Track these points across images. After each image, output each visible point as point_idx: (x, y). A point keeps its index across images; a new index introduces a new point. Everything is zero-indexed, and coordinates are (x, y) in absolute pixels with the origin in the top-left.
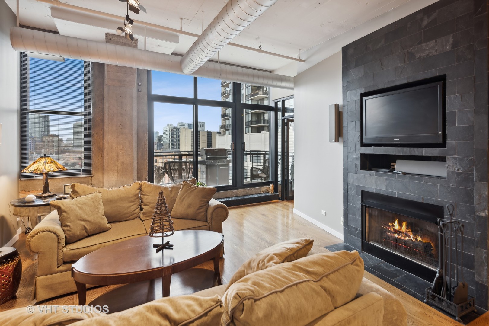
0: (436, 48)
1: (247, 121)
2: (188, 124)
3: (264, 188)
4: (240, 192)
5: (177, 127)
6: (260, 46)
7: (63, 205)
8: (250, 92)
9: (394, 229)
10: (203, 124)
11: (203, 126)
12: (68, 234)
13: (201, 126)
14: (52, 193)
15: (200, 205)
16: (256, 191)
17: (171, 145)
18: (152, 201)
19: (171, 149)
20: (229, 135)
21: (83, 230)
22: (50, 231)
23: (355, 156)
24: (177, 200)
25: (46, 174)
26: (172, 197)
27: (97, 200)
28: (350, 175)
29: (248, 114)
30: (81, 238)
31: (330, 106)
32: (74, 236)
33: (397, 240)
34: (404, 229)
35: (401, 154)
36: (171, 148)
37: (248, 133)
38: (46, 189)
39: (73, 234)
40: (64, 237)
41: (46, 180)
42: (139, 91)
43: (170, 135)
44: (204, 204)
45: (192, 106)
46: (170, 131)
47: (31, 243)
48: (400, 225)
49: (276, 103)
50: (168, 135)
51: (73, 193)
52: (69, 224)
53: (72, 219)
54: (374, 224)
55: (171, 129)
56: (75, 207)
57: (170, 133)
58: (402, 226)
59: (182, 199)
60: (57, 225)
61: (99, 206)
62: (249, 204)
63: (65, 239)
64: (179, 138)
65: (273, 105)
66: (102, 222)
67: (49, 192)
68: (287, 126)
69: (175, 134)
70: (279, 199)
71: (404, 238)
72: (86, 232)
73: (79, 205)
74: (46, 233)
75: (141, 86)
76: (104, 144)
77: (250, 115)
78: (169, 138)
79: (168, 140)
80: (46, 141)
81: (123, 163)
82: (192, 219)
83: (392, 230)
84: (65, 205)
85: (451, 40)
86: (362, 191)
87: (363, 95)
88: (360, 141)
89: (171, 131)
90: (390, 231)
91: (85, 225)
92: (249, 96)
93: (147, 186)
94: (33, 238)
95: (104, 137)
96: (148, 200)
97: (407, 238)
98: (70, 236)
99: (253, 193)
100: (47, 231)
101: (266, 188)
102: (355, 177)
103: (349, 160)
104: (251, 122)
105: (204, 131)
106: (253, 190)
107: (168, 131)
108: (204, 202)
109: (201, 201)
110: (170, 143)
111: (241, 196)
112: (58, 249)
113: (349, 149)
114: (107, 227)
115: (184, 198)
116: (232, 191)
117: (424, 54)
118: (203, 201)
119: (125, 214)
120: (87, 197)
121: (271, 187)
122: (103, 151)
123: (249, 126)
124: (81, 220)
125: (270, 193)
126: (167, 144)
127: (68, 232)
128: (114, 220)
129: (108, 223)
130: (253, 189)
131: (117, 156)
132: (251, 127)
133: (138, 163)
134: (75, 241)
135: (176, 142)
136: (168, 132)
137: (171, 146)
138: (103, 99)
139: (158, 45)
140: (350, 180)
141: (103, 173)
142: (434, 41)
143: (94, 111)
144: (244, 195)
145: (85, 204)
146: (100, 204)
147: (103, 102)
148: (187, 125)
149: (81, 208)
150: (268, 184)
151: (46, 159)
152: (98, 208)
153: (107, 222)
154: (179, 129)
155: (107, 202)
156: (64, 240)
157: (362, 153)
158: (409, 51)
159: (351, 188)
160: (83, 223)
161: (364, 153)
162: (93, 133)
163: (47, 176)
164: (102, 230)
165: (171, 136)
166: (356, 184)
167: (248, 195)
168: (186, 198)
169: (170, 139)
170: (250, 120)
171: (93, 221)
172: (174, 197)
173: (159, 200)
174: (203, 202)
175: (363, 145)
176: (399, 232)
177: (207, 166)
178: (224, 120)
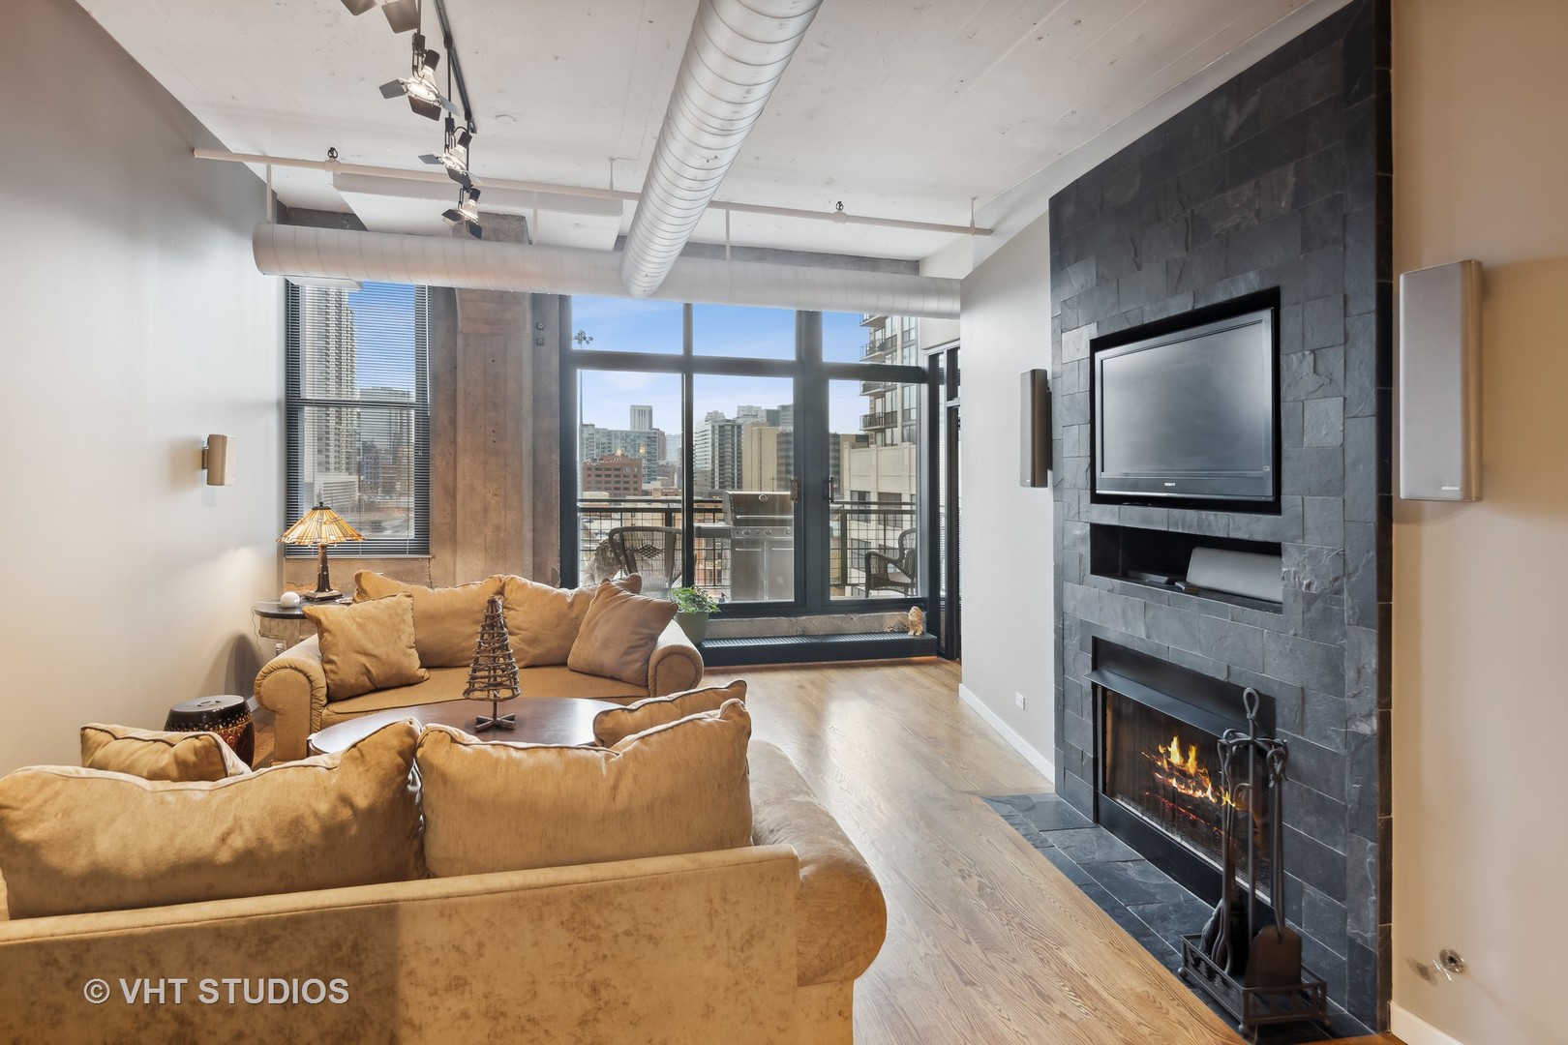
0: (1257, 207)
2: (768, 412)
3: (892, 619)
4: (817, 624)
5: (734, 421)
6: (840, 202)
7: (326, 616)
9: (1169, 763)
12: (332, 680)
14: (335, 592)
15: (629, 644)
16: (868, 624)
17: (717, 474)
18: (524, 626)
19: (717, 487)
21: (362, 674)
22: (296, 669)
23: (1078, 532)
24: (582, 627)
25: (324, 547)
26: (573, 619)
27: (400, 611)
28: (1069, 587)
30: (359, 692)
31: (1023, 375)
32: (342, 685)
33: (1175, 796)
34: (1191, 766)
35: (1180, 531)
36: (717, 483)
38: (324, 583)
39: (342, 680)
40: (324, 684)
41: (324, 561)
42: (538, 344)
43: (713, 445)
44: (642, 642)
45: (680, 375)
46: (713, 432)
47: (262, 689)
48: (1185, 755)
49: (934, 359)
50: (710, 445)
51: (359, 594)
52: (334, 658)
53: (341, 648)
54: (1127, 744)
55: (717, 427)
56: (348, 622)
57: (713, 440)
58: (1189, 758)
59: (592, 624)
60: (313, 658)
61: (403, 626)
62: (839, 662)
63: (326, 688)
64: (740, 453)
65: (924, 364)
66: (406, 662)
67: (330, 590)
69: (727, 442)
70: (939, 654)
71: (1191, 792)
72: (370, 679)
73: (358, 620)
74: (289, 671)
75: (542, 329)
76: (455, 479)
78: (710, 453)
79: (710, 461)
81: (497, 527)
82: (612, 678)
83: (1166, 766)
84: (330, 618)
85: (1291, 180)
86: (1095, 640)
87: (1097, 345)
88: (1089, 487)
89: (717, 432)
90: (1160, 770)
91: (368, 665)
93: (515, 588)
94: (267, 680)
95: (455, 461)
96: (516, 623)
97: (1199, 794)
98: (335, 685)
99: (856, 629)
100: (291, 668)
101: (900, 618)
102: (1079, 596)
103: (1066, 542)
106: (856, 620)
107: (710, 432)
108: (642, 636)
109: (633, 633)
110: (713, 470)
111: (816, 636)
112: (311, 708)
113: (1066, 510)
114: (416, 676)
115: (597, 623)
116: (792, 619)
117: (1230, 224)
118: (638, 634)
119: (463, 650)
120: (379, 603)
121: (914, 614)
122: (454, 498)
124: (360, 653)
125: (911, 633)
126: (706, 471)
127: (332, 676)
128: (438, 663)
129: (421, 667)
130: (856, 617)
131: (486, 510)
133: (535, 530)
134: (345, 697)
135: (733, 466)
136: (710, 436)
137: (717, 479)
138: (455, 368)
139: (577, 224)
140: (1069, 605)
141: (454, 551)
142: (1252, 183)
143: (434, 397)
144: (828, 632)
145: (372, 617)
146: (404, 621)
147: (456, 373)
148: (765, 415)
149: (361, 626)
150: (904, 605)
151: (322, 514)
152: (398, 630)
153: (418, 663)
154: (739, 427)
155: (423, 619)
156: (325, 690)
157: (1094, 522)
158: (1196, 213)
159: (1071, 626)
160: (363, 659)
161: (1098, 522)
162: (432, 452)
163: (325, 554)
164: (407, 682)
165: (717, 449)
166: (1081, 615)
167: (840, 635)
168: (600, 624)
169: (713, 457)
171: (384, 657)
172: (577, 618)
173: (486, 617)
174: (638, 637)
175: (1097, 499)
176: (1183, 775)
177: (735, 543)
178: (872, 398)
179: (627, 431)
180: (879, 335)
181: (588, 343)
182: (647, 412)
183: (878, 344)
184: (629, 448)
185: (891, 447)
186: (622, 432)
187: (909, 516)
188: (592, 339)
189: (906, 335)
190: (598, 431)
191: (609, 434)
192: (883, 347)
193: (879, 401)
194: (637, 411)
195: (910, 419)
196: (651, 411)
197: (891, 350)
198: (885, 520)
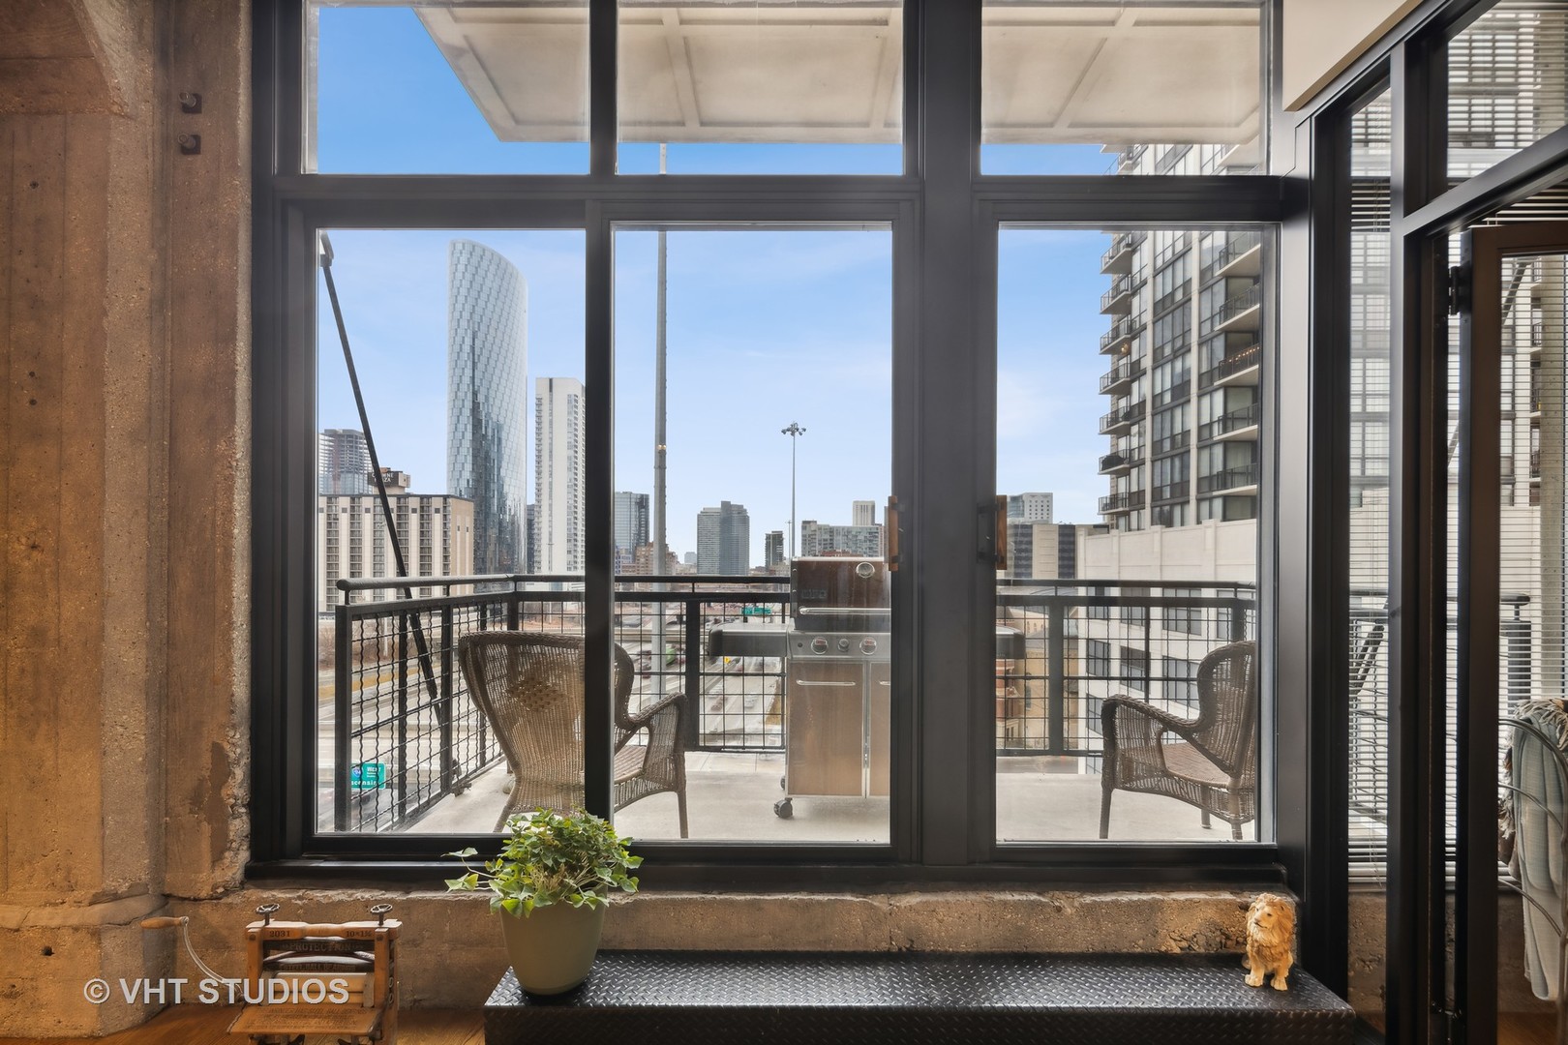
1: (1205, 472)
4: (947, 917)
8: (1220, 355)
10: (1045, 501)
11: (1045, 508)
13: (1039, 508)
16: (1107, 926)
20: (1130, 530)
29: (1210, 446)
37: (1206, 522)
42: (185, 151)
68: (1464, 305)
77: (1218, 451)
80: (642, 560)
92: (1216, 372)
104: (1225, 478)
105: (1047, 523)
111: (953, 957)
123: (1215, 493)
130: (1071, 903)
132: (1225, 498)
170: (1218, 467)
178: (1114, 476)
179: (848, 528)
180: (1123, 403)
181: (801, 434)
182: (870, 508)
183: (1121, 414)
184: (850, 544)
185: (1138, 532)
186: (843, 528)
187: (1213, 611)
188: (805, 430)
189: (1158, 399)
190: (820, 528)
191: (831, 531)
192: (1128, 415)
193: (1122, 481)
194: (859, 507)
195: (1161, 499)
196: (873, 507)
197: (1137, 419)
198: (1189, 620)
